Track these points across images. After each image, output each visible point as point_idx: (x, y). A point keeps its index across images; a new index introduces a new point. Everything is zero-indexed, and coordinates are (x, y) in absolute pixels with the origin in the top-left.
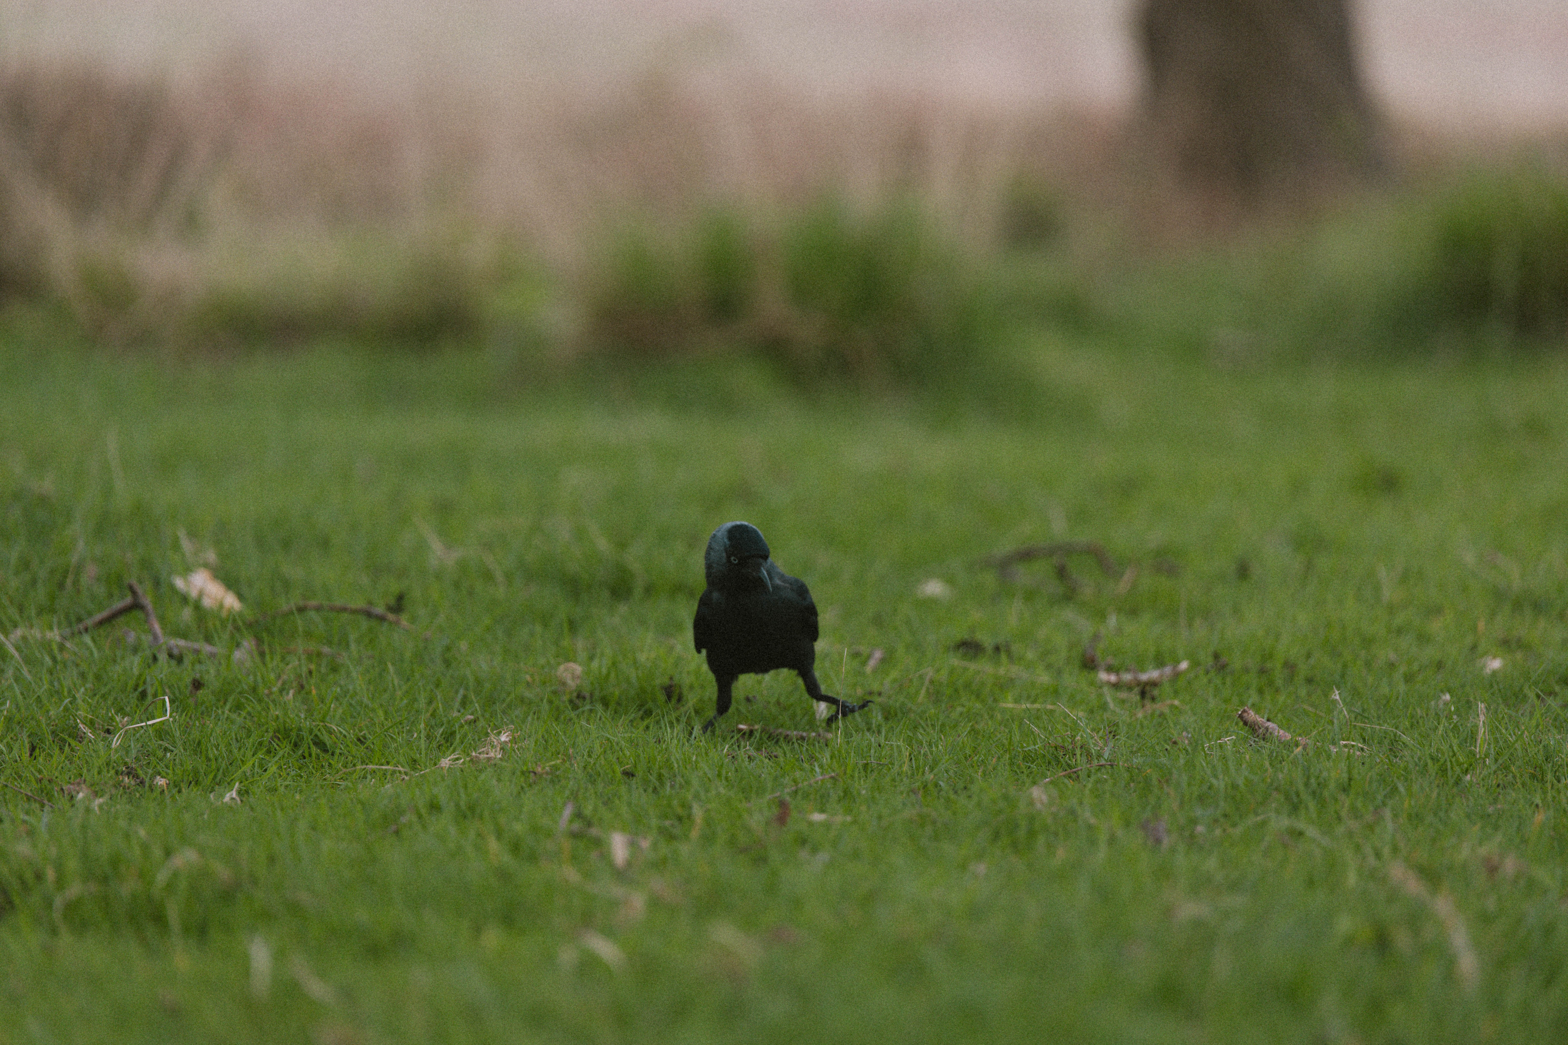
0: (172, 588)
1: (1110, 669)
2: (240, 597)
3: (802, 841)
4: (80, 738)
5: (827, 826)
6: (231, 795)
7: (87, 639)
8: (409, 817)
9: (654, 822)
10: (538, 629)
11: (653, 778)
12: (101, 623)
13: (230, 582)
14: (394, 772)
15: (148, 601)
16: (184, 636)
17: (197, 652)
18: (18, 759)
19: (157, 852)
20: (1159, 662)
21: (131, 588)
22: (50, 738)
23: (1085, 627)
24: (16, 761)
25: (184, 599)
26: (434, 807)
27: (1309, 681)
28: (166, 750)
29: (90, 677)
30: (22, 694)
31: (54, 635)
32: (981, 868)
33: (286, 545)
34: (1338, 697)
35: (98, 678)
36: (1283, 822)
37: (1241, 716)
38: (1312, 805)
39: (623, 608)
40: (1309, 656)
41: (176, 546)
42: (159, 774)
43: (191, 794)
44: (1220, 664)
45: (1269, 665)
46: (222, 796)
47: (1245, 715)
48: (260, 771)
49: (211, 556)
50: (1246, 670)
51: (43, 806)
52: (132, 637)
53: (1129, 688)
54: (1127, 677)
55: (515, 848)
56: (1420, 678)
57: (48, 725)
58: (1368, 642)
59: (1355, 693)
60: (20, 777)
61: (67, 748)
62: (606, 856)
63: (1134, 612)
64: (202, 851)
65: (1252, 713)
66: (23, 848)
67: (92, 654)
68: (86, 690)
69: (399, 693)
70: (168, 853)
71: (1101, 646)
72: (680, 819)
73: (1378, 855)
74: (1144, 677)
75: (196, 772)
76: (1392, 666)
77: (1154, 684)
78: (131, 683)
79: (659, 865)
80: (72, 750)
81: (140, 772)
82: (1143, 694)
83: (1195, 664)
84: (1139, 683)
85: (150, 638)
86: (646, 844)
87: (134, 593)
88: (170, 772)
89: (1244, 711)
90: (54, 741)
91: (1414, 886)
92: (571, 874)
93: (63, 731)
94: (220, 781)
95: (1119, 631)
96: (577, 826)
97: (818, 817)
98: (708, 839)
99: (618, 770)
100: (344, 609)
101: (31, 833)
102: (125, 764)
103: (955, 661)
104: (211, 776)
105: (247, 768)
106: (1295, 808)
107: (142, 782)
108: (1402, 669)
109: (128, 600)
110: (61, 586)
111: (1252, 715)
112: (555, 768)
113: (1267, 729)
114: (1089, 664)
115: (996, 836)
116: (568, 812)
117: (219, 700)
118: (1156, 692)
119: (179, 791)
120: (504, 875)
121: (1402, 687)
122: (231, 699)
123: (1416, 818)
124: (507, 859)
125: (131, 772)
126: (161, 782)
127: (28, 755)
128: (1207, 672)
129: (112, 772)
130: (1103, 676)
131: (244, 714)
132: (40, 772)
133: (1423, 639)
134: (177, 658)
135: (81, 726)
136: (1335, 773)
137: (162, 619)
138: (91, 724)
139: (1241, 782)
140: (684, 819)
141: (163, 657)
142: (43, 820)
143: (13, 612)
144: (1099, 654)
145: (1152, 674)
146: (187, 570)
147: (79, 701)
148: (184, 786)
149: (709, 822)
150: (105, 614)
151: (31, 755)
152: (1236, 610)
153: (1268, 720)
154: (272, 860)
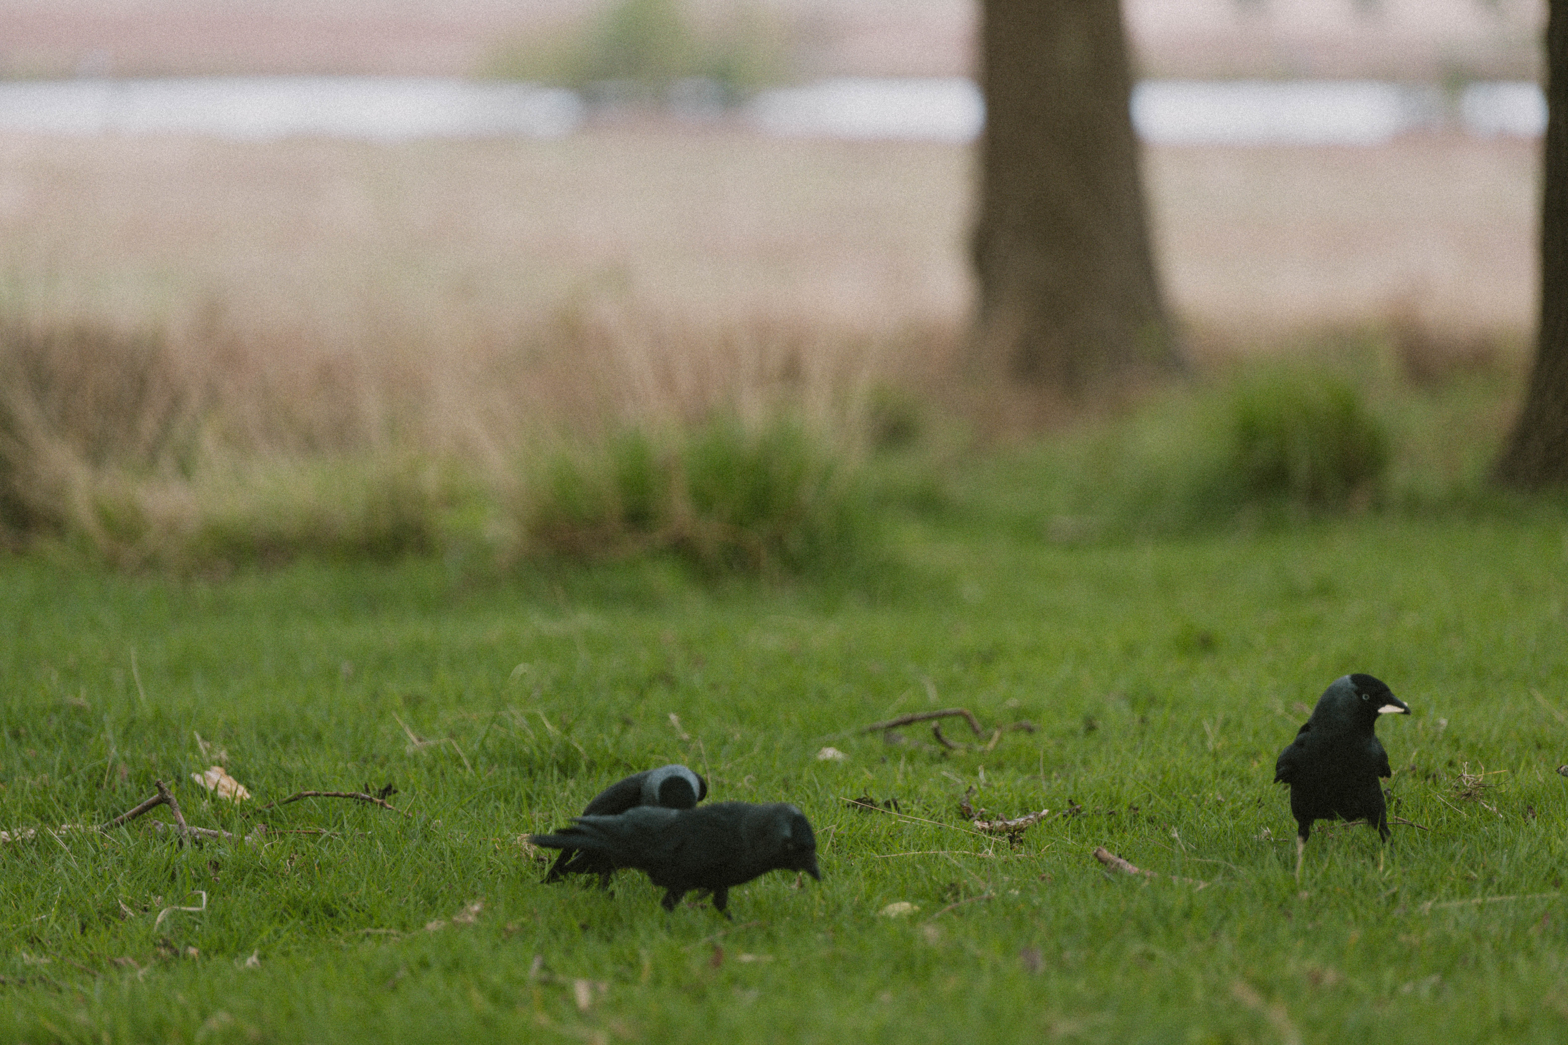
0: (192, 782)
1: (982, 818)
2: (249, 788)
3: (734, 980)
4: (123, 917)
5: (755, 965)
6: (252, 960)
7: (123, 829)
8: (403, 973)
9: (609, 968)
10: (502, 805)
11: (605, 930)
12: (134, 816)
13: (240, 777)
14: (387, 935)
15: (172, 796)
16: (205, 825)
17: (216, 836)
18: (71, 937)
19: (194, 1015)
20: (1025, 811)
21: (158, 785)
22: (97, 917)
23: (961, 782)
24: (69, 938)
25: (203, 792)
26: (424, 965)
27: (1151, 820)
28: (195, 923)
29: (128, 864)
30: (71, 880)
31: (96, 828)
32: (886, 997)
33: (285, 741)
34: (1176, 835)
35: (134, 863)
36: (1136, 947)
37: (1096, 855)
38: (1160, 929)
39: (571, 783)
40: (1150, 798)
41: (194, 747)
42: (190, 944)
43: (219, 960)
44: (1074, 810)
45: (1116, 809)
46: (244, 960)
47: (1100, 854)
48: (275, 938)
49: (224, 755)
50: (1097, 813)
51: (94, 976)
52: (160, 828)
53: (1001, 833)
54: (999, 824)
55: (495, 997)
56: (1243, 813)
57: (94, 906)
58: (1198, 785)
59: (1190, 829)
60: (73, 952)
61: (111, 926)
62: (571, 1001)
63: (1000, 766)
64: (231, 1011)
65: (1105, 851)
66: (81, 1017)
67: (129, 844)
68: (125, 874)
69: (388, 866)
70: (204, 1015)
71: (974, 799)
72: (631, 965)
73: (1219, 972)
74: (1012, 823)
75: (221, 940)
76: (1219, 803)
77: (1021, 830)
78: (163, 867)
79: (617, 1006)
80: (117, 927)
81: (174, 944)
82: (1012, 839)
83: (1055, 811)
84: (1008, 829)
85: (177, 826)
86: (603, 987)
87: (161, 790)
88: (200, 943)
89: (1099, 850)
90: (100, 919)
91: (1252, 999)
92: (543, 1019)
93: (107, 910)
94: (243, 948)
95: (988, 785)
96: (544, 975)
97: (747, 958)
98: (657, 982)
99: (576, 924)
100: (337, 795)
101: (87, 1002)
102: (161, 937)
103: (852, 816)
104: (234, 944)
105: (264, 936)
106: (1146, 933)
107: (176, 953)
108: (1228, 807)
109: (156, 796)
110: (98, 785)
111: (1105, 853)
112: (523, 925)
113: (1118, 864)
114: (965, 814)
115: (897, 969)
116: (536, 965)
117: (236, 878)
118: (1023, 836)
119: (209, 959)
120: (487, 1022)
121: (1230, 824)
122: (247, 876)
123: (1249, 938)
124: (488, 1008)
125: (166, 944)
126: (192, 951)
127: (79, 932)
128: (1065, 816)
129: (151, 945)
130: (978, 824)
131: (258, 889)
132: (90, 947)
133: (1245, 780)
134: (199, 843)
135: (122, 906)
136: (1179, 902)
137: (185, 810)
138: (131, 904)
139: (1099, 913)
140: (634, 965)
141: (187, 843)
142: (96, 989)
143: (59, 809)
144: (973, 808)
145: (1019, 820)
146: (205, 768)
147: (119, 883)
148: (212, 954)
149: (656, 967)
150: (138, 807)
151: (82, 933)
152: (1085, 763)
153: (1120, 856)
154: (291, 1016)
